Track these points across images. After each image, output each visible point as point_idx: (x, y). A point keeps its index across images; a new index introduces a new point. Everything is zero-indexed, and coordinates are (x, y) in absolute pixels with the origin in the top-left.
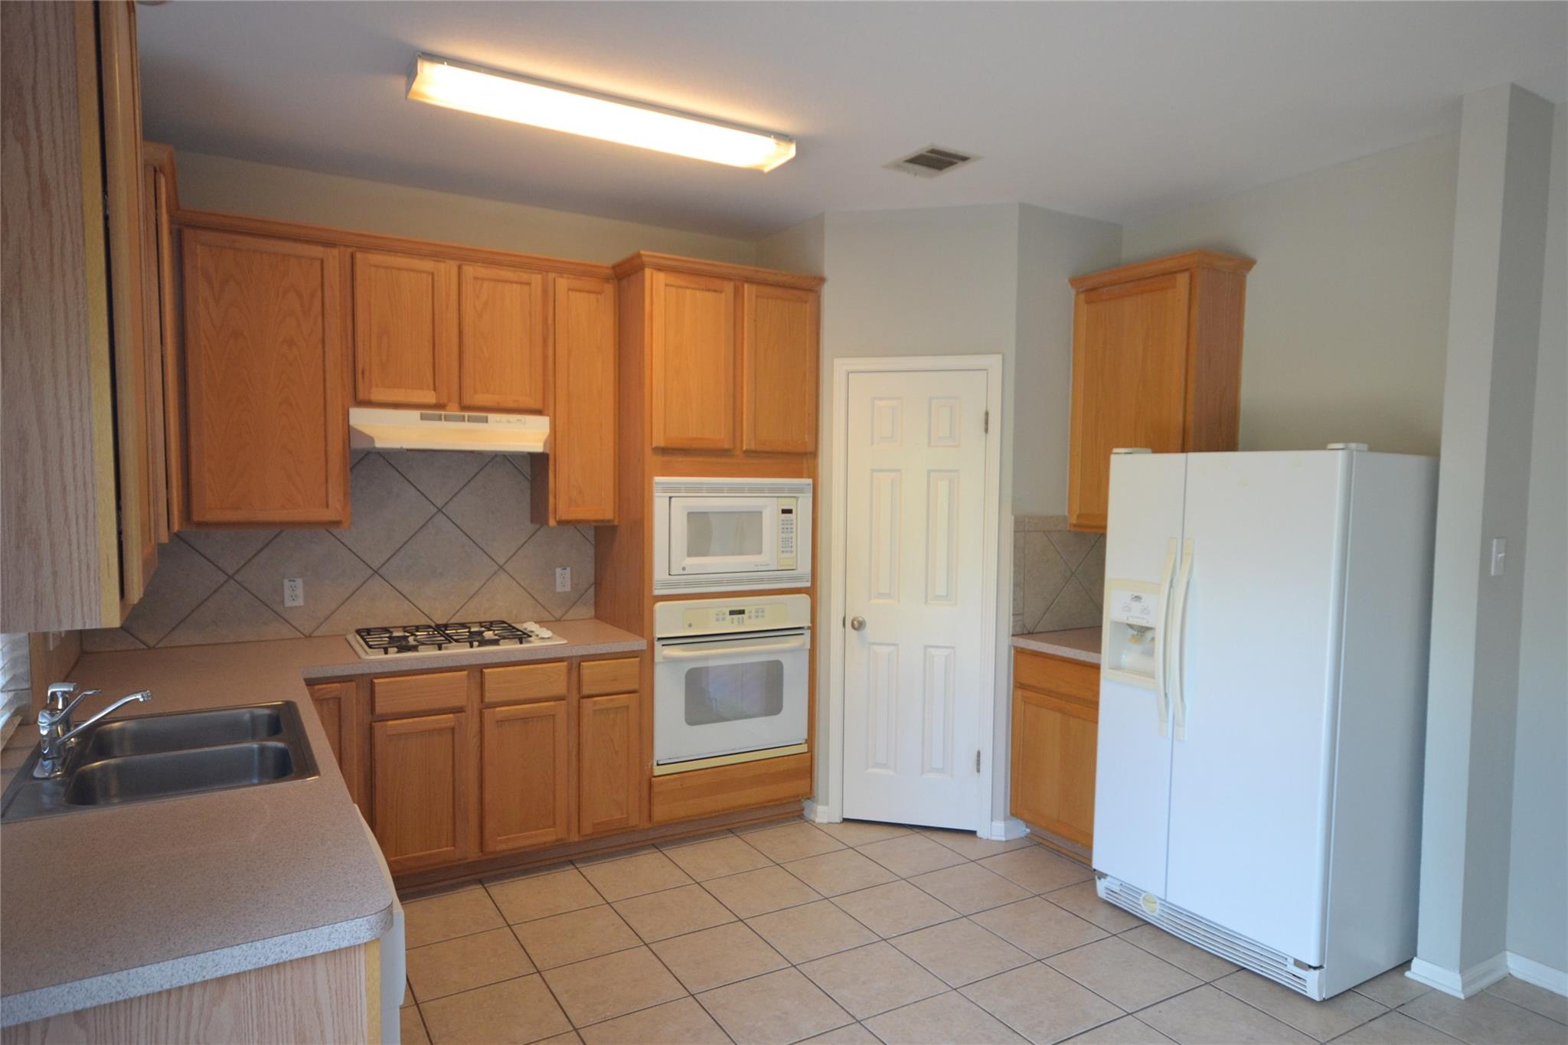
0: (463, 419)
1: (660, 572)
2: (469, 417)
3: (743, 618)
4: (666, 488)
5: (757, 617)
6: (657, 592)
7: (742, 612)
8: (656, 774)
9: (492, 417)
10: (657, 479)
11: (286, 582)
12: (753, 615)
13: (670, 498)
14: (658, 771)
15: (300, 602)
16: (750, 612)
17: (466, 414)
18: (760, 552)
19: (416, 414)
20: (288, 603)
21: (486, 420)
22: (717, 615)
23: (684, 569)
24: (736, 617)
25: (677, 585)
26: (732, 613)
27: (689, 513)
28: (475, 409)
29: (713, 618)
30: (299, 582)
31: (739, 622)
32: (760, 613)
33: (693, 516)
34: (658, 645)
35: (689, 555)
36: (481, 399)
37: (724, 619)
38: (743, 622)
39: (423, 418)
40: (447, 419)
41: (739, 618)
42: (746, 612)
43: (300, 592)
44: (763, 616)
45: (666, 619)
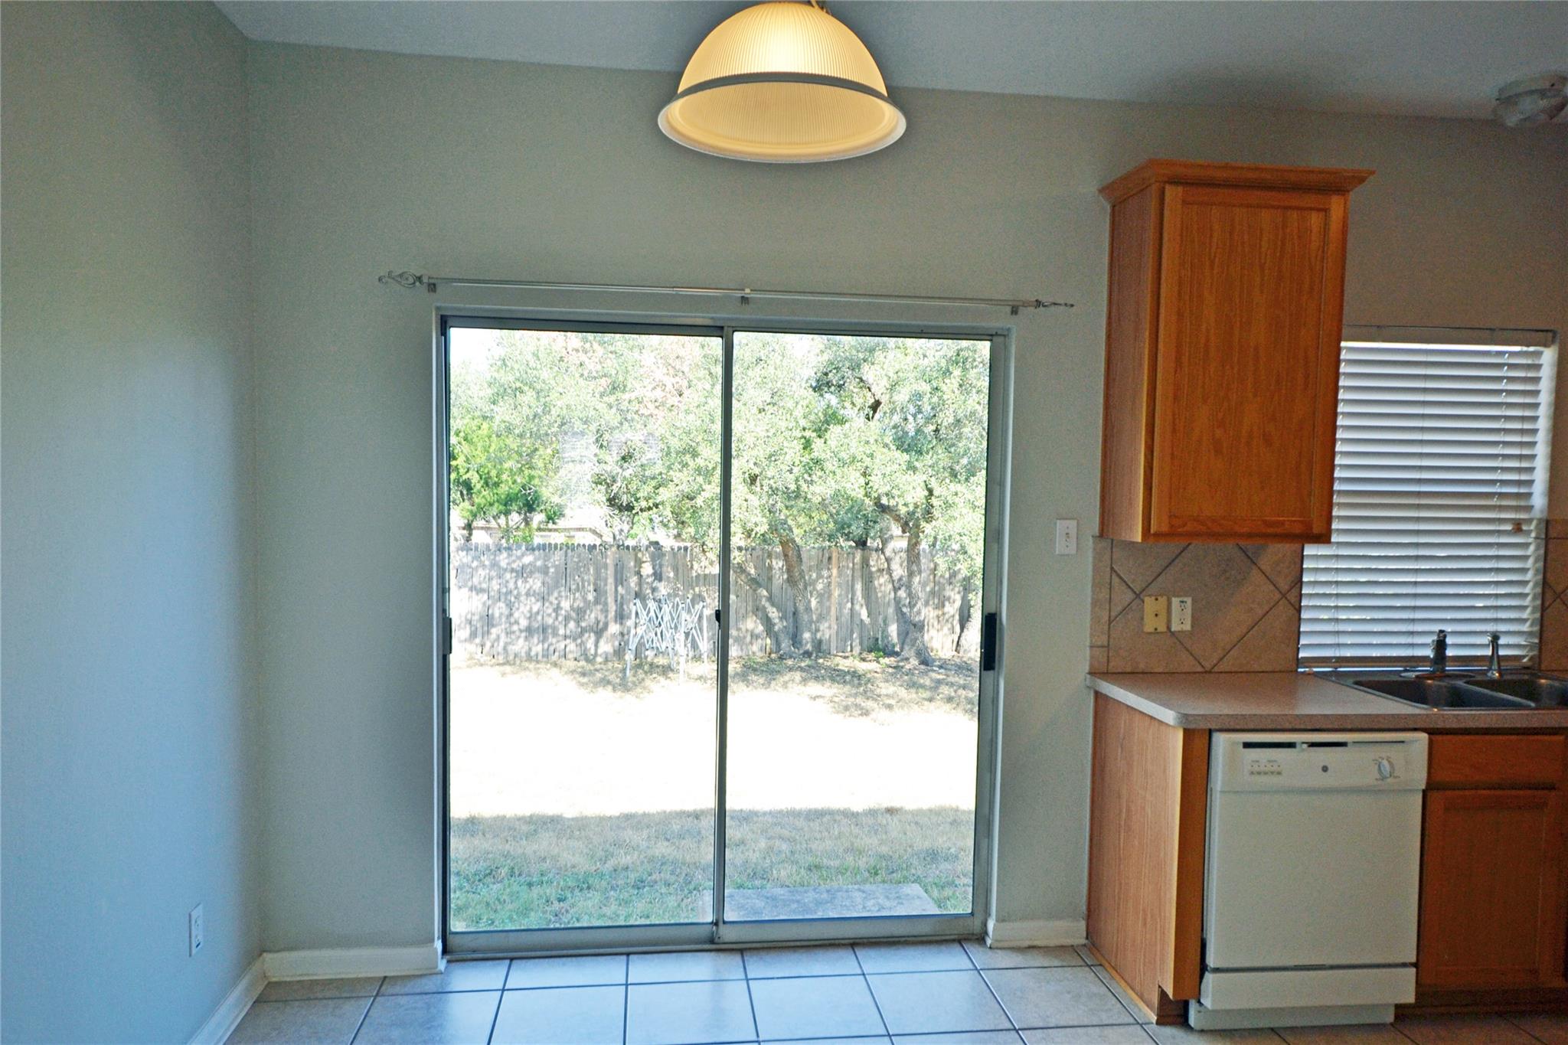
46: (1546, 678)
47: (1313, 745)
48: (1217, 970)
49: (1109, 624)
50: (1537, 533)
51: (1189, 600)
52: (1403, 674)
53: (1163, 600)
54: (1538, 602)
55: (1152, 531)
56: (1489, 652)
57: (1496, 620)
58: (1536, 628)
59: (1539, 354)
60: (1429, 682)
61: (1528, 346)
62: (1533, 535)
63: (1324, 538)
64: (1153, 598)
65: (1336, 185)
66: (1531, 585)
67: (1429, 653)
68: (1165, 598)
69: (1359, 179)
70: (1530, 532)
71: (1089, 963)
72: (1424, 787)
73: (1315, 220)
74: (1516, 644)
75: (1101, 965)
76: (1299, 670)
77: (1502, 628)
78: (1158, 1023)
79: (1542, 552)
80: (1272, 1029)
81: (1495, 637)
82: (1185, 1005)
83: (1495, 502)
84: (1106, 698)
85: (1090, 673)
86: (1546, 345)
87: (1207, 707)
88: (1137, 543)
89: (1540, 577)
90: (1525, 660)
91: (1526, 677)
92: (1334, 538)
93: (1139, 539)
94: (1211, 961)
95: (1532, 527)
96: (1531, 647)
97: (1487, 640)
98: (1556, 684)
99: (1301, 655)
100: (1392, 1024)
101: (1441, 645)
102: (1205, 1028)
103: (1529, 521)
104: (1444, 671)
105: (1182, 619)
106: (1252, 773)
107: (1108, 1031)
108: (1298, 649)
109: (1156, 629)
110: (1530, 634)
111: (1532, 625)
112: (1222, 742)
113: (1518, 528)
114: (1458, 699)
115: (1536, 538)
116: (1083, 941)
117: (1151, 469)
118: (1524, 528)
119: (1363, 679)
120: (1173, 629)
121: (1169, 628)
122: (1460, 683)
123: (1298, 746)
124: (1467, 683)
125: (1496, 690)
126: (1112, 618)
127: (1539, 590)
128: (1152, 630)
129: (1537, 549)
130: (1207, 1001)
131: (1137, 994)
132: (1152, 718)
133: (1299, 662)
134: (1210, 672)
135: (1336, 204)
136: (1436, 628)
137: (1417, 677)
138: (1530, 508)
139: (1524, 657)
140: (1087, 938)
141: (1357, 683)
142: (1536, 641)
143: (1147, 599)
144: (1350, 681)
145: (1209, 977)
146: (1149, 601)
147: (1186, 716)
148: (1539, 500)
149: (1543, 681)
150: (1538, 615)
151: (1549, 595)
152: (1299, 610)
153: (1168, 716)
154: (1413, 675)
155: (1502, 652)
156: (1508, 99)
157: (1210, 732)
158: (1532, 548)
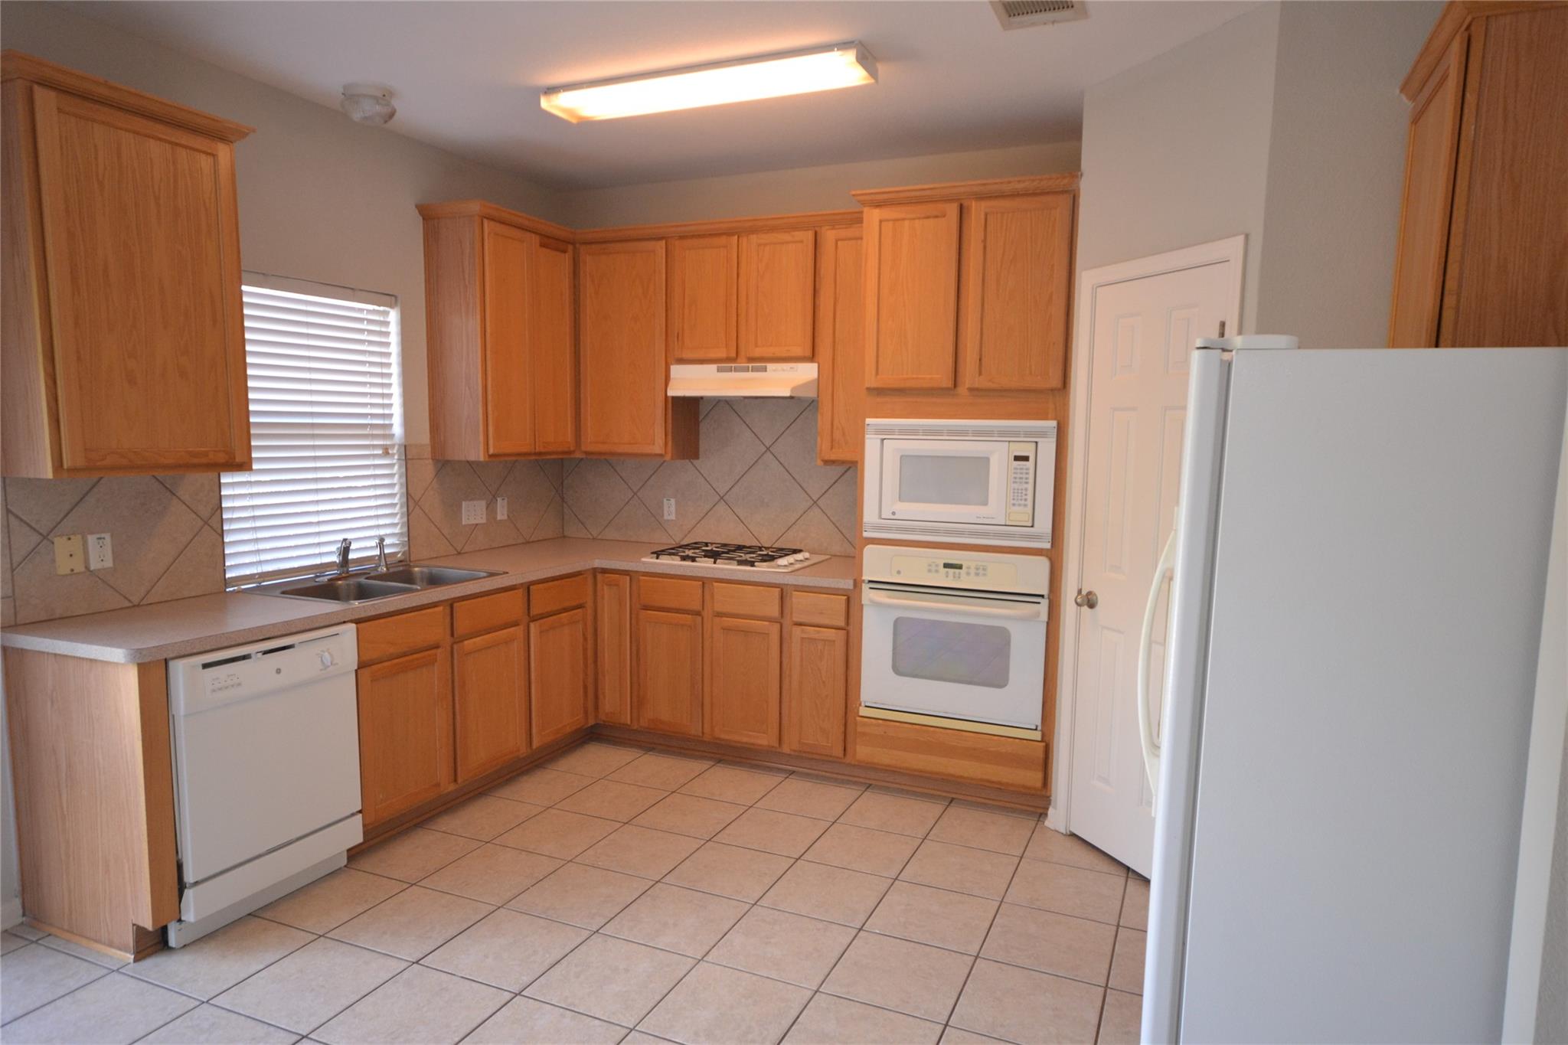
0: (747, 370)
1: (870, 514)
2: (752, 367)
3: (960, 573)
4: (879, 431)
5: (977, 574)
6: (865, 534)
7: (960, 567)
8: (861, 714)
9: (770, 366)
10: (868, 421)
11: (665, 500)
12: (973, 571)
13: (883, 440)
14: (863, 711)
15: (673, 517)
16: (969, 568)
17: (750, 365)
18: (985, 503)
19: (714, 367)
20: (666, 517)
21: (765, 369)
22: (930, 565)
23: (894, 513)
24: (951, 571)
25: (888, 529)
26: (946, 566)
27: (902, 457)
28: (759, 361)
29: (918, 567)
30: (673, 501)
31: (954, 577)
32: (981, 571)
33: (904, 459)
34: (865, 587)
35: (901, 499)
36: (758, 352)
37: (937, 571)
38: (959, 577)
39: (719, 370)
40: (736, 370)
41: (954, 573)
42: (964, 567)
43: (673, 509)
44: (984, 575)
45: (876, 563)
46: (417, 567)
47: (266, 653)
48: (196, 883)
49: (13, 570)
50: (399, 456)
51: (107, 536)
52: (317, 580)
53: (77, 539)
54: (405, 509)
55: (65, 466)
56: (377, 552)
57: (378, 527)
58: (405, 529)
59: (386, 313)
60: (340, 582)
61: (379, 306)
62: (396, 457)
63: (245, 466)
64: (65, 538)
65: (218, 133)
66: (398, 496)
67: (335, 559)
68: (79, 537)
69: (242, 134)
70: (393, 455)
71: (34, 939)
72: (356, 668)
73: (205, 162)
74: (393, 546)
75: (50, 935)
76: (227, 590)
77: (382, 532)
78: (136, 960)
79: (404, 470)
80: (249, 914)
81: (382, 540)
82: (164, 930)
83: (367, 431)
84: (22, 652)
86: (391, 307)
87: (157, 638)
88: (50, 480)
89: (404, 490)
90: (399, 555)
91: (401, 568)
92: (255, 466)
93: (50, 475)
94: (189, 877)
95: (395, 451)
96: (402, 544)
97: (373, 543)
98: (425, 570)
99: (228, 575)
100: (345, 866)
101: (345, 551)
102: (188, 942)
103: (393, 446)
104: (348, 572)
105: (100, 554)
106: (214, 691)
107: (79, 995)
108: (225, 570)
109: (72, 570)
110: (401, 534)
111: (401, 528)
112: (181, 671)
113: (386, 453)
114: (362, 593)
115: (398, 459)
116: (21, 919)
117: (56, 400)
118: (390, 452)
119: (288, 588)
120: (92, 568)
121: (87, 568)
122: (362, 580)
123: (253, 656)
124: (367, 578)
125: (386, 581)
126: (15, 565)
127: (405, 500)
128: (69, 572)
129: (400, 467)
130: (190, 915)
131: (104, 944)
132: (91, 660)
133: (227, 582)
134: (138, 606)
135: (223, 151)
136: (340, 537)
137: (329, 580)
138: (392, 436)
139: (398, 553)
140: (24, 915)
141: (283, 593)
142: (406, 539)
143: (56, 540)
144: (278, 592)
145: (189, 894)
146: (60, 543)
147: (139, 651)
148: (397, 429)
149: (416, 569)
150: (405, 519)
151: (411, 504)
152: (222, 534)
153: (116, 654)
154: (325, 579)
155: (387, 551)
156: (351, 96)
157: (166, 661)
158: (396, 467)
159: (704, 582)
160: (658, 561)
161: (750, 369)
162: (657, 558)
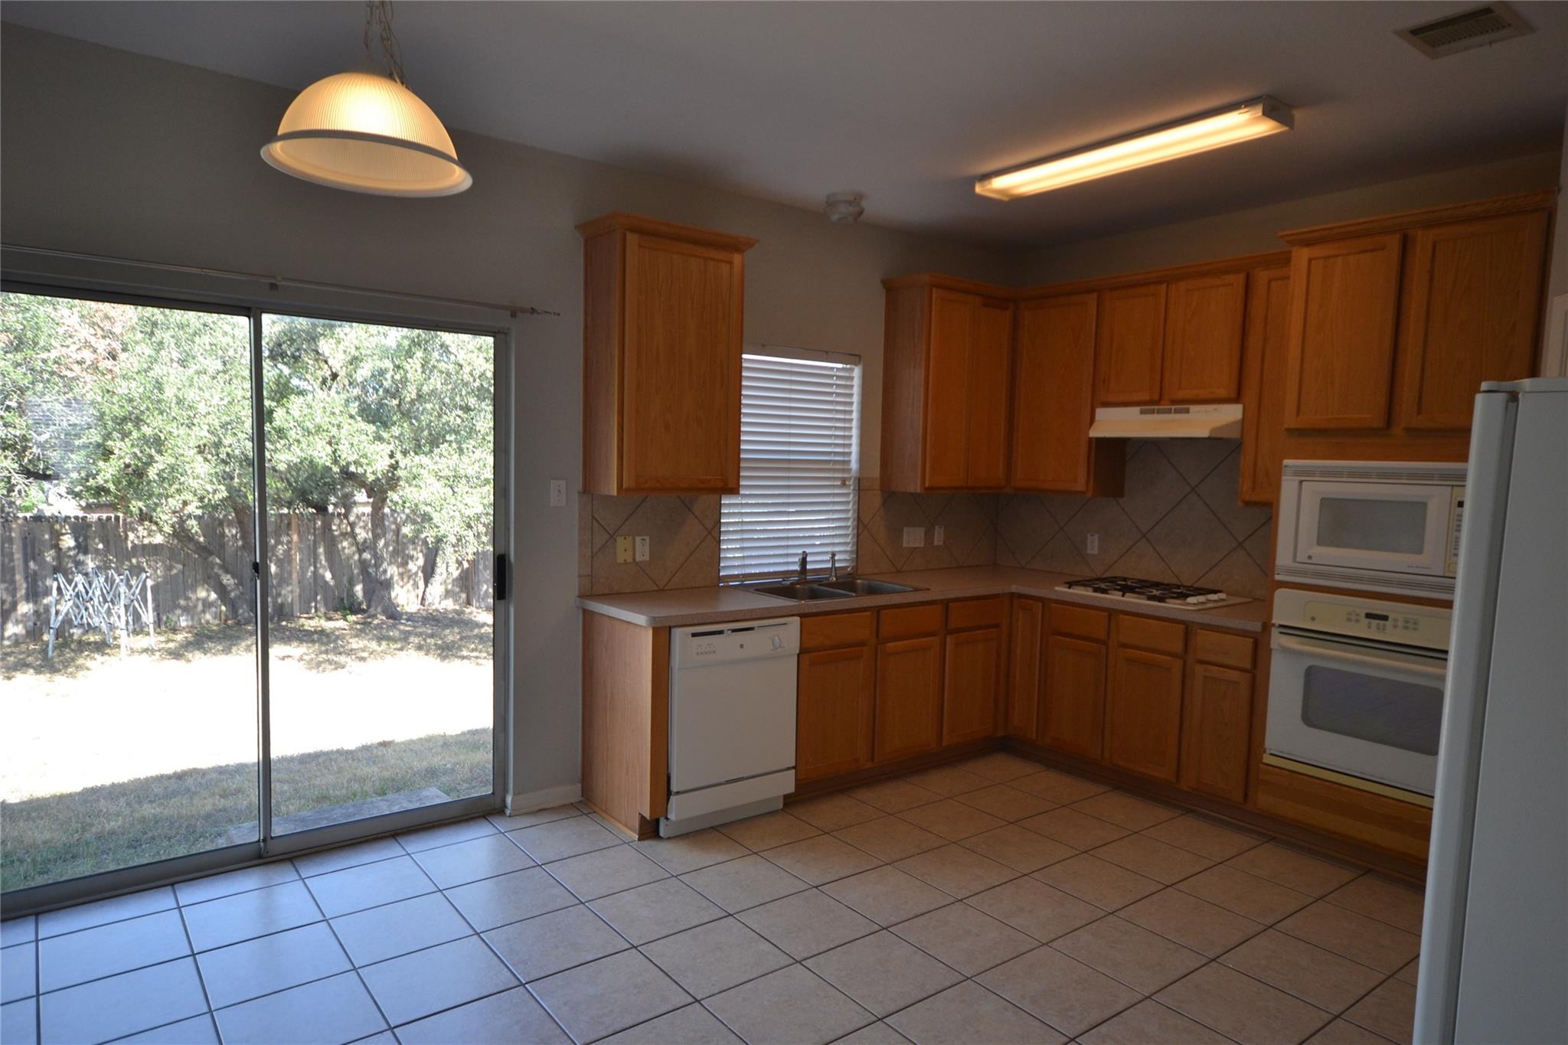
0: (1169, 411)
1: (1283, 557)
2: (1175, 410)
3: (1384, 625)
4: (1298, 472)
5: (1406, 628)
6: (1277, 577)
7: (1385, 618)
8: (1264, 761)
9: (1193, 408)
10: (1286, 462)
11: (1089, 535)
12: (1401, 624)
13: (1301, 482)
14: (1267, 759)
15: (1096, 552)
16: (1396, 620)
17: (1173, 407)
18: (1420, 551)
19: (1136, 410)
20: (1089, 551)
21: (1187, 411)
22: (1350, 614)
23: (1310, 557)
24: (1375, 622)
25: (1304, 573)
26: (1369, 616)
27: (1322, 499)
28: (1183, 403)
29: (1334, 614)
30: (1096, 537)
31: (1378, 629)
32: (1410, 624)
33: (1327, 503)
34: (1275, 632)
35: (1320, 543)
36: (1181, 394)
37: (1357, 621)
38: (1384, 630)
39: (1142, 412)
40: (1159, 412)
41: (1378, 624)
42: (1390, 619)
43: (1096, 542)
44: (1415, 629)
45: (1287, 607)
46: (860, 579)
47: (734, 631)
48: (678, 793)
49: (592, 557)
50: (854, 487)
51: (647, 538)
52: (783, 583)
53: (629, 539)
54: (856, 531)
55: (624, 487)
56: (829, 565)
57: (834, 544)
58: (855, 548)
59: (851, 370)
60: (798, 586)
61: (846, 364)
62: (852, 488)
63: (734, 490)
64: (623, 537)
65: (736, 246)
66: (851, 520)
67: (797, 568)
68: (631, 537)
69: (749, 244)
70: (850, 486)
71: (586, 812)
72: (798, 652)
73: (725, 268)
74: (843, 560)
75: (595, 812)
76: (721, 585)
77: (836, 549)
78: (639, 840)
79: (857, 498)
80: (712, 827)
81: (833, 555)
82: (657, 821)
83: (830, 466)
84: (593, 613)
85: (579, 597)
86: (856, 365)
87: (668, 611)
88: (612, 496)
89: (856, 515)
90: (849, 569)
91: (850, 580)
92: (741, 492)
93: (615, 494)
94: (674, 788)
95: (851, 483)
96: (852, 560)
97: (828, 557)
98: (866, 582)
99: (721, 574)
100: (782, 810)
101: (804, 562)
102: (672, 836)
103: (850, 478)
104: (805, 579)
105: (642, 550)
106: (698, 654)
107: (605, 852)
108: (719, 570)
109: (625, 561)
110: (851, 552)
111: (852, 547)
112: (678, 634)
113: (844, 485)
114: (814, 595)
115: (854, 490)
116: (581, 799)
117: (622, 442)
118: (847, 483)
119: (760, 587)
120: (637, 560)
121: (634, 559)
122: (816, 586)
123: (725, 632)
124: (819, 585)
125: (835, 588)
126: (594, 553)
127: (856, 523)
128: (623, 562)
129: (854, 497)
130: (672, 816)
131: (622, 824)
132: (628, 623)
133: (721, 579)
134: (663, 590)
135: (737, 258)
136: (800, 551)
137: (791, 584)
138: (849, 470)
139: (848, 567)
140: (582, 796)
141: (757, 590)
142: (855, 556)
143: (618, 539)
144: (752, 590)
145: (673, 799)
146: (620, 540)
147: (654, 618)
148: (854, 465)
149: (859, 581)
150: (855, 539)
151: (861, 526)
152: (719, 542)
153: (641, 619)
154: (788, 583)
155: (837, 565)
156: (831, 203)
157: (670, 628)
158: (851, 496)
159: (1111, 613)
160: (1071, 591)
161: (1173, 411)
162: (1069, 588)
